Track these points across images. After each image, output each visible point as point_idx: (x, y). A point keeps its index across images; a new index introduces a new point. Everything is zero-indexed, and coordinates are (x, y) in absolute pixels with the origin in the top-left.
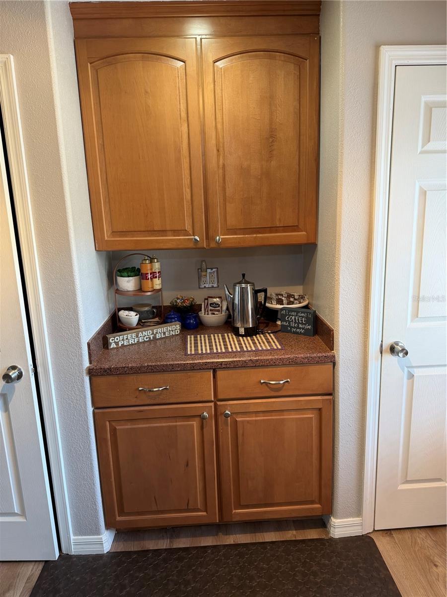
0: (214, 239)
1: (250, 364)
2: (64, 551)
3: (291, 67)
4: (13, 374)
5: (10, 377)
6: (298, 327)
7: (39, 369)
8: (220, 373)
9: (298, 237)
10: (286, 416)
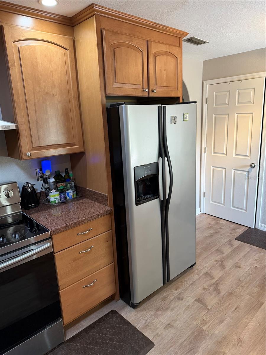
2: (256, 227)
4: (253, 165)
5: (252, 166)
7: (261, 166)
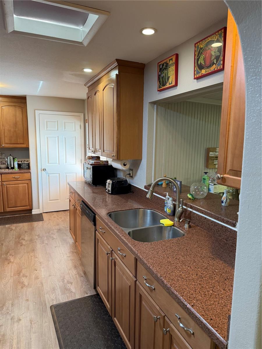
0: (2, 145)
1: (10, 173)
3: (20, 109)
6: (25, 167)
8: (2, 175)
9: (24, 146)
10: (20, 185)
